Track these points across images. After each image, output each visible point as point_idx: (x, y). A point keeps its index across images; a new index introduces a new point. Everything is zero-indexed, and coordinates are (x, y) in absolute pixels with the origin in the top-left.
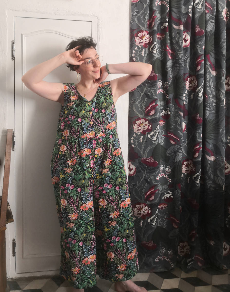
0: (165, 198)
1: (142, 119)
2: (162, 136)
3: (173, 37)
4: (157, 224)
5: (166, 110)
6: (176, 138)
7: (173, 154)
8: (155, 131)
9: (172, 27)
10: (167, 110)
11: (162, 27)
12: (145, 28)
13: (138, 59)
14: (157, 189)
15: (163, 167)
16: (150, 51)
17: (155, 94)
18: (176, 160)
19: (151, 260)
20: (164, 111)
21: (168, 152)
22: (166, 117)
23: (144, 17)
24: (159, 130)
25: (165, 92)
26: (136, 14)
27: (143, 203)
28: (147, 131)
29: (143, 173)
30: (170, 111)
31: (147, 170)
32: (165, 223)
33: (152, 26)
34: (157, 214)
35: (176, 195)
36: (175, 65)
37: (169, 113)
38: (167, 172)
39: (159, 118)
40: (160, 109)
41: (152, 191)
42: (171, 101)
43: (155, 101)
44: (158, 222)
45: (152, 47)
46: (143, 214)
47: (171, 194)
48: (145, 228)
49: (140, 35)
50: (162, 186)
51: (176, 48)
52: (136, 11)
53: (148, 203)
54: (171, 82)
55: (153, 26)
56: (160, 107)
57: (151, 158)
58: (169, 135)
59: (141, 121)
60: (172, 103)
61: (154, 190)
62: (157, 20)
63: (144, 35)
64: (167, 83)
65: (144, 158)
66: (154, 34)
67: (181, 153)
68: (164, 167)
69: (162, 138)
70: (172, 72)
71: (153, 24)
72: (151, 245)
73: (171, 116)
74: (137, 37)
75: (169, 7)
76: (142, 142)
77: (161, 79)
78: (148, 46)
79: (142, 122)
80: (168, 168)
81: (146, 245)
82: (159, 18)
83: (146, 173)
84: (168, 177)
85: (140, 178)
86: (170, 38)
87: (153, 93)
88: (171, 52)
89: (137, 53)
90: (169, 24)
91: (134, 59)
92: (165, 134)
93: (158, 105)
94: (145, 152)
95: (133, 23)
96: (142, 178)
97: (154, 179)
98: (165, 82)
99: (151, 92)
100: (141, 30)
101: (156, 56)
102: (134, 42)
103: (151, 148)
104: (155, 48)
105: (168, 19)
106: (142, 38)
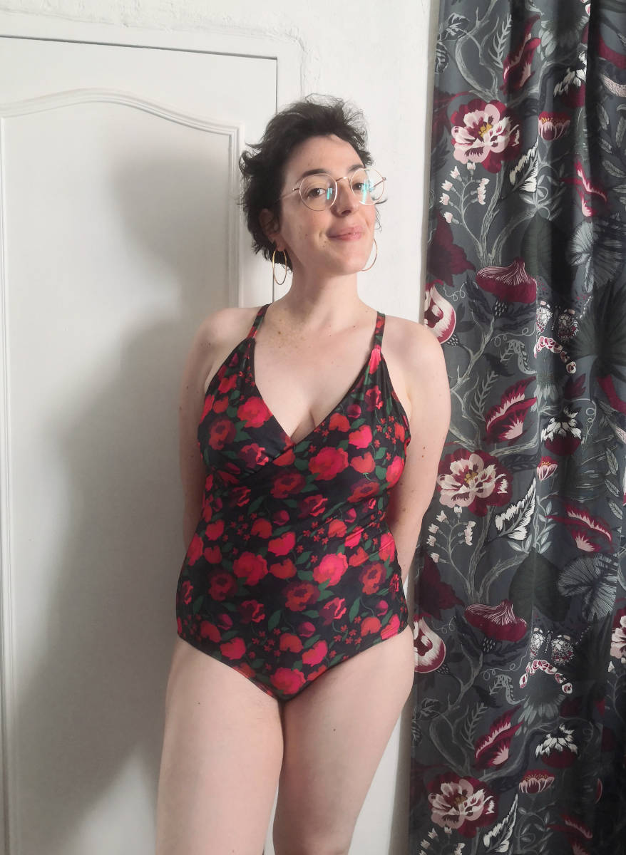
0: (547, 750)
1: (472, 456)
2: (543, 519)
3: (605, 127)
4: (515, 848)
5: (562, 419)
6: (597, 528)
7: (583, 589)
8: (521, 503)
9: (601, 87)
10: (568, 420)
11: (558, 88)
12: (495, 91)
13: (461, 215)
14: (520, 720)
15: (541, 638)
16: (513, 186)
17: (526, 357)
18: (593, 611)
20: (556, 421)
21: (566, 580)
22: (563, 447)
23: (490, 46)
24: (535, 498)
25: (560, 348)
26: (459, 33)
27: (468, 778)
28: (491, 504)
29: (471, 662)
30: (579, 426)
31: (485, 653)
32: (542, 843)
33: (521, 85)
34: (514, 811)
35: (589, 741)
36: (608, 243)
37: (577, 432)
38: (558, 658)
39: (537, 451)
40: (543, 417)
41: (501, 730)
42: (586, 384)
43: (524, 384)
44: (518, 838)
45: (518, 168)
46: (465, 820)
47: (569, 739)
49: (469, 121)
50: (536, 707)
51: (613, 174)
52: (457, 20)
53: (485, 776)
54: (587, 311)
55: (527, 81)
56: (540, 407)
57: (503, 609)
58: (573, 515)
59: (469, 463)
60: (587, 391)
61: (508, 727)
62: (542, 58)
63: (486, 120)
64: (570, 315)
65: (477, 606)
66: (528, 114)
67: (612, 584)
68: (544, 634)
69: (542, 525)
70: (593, 271)
71: (524, 73)
73: (583, 442)
74: (460, 129)
75: (589, 5)
76: (471, 544)
77: (547, 297)
78: (502, 162)
79: (471, 468)
80: (562, 643)
82: (550, 51)
83: (481, 665)
84: (561, 675)
85: (459, 683)
86: (588, 132)
87: (516, 352)
88: (591, 188)
89: (459, 190)
90: (588, 75)
91: (448, 216)
92: (556, 513)
93: (533, 400)
94: (483, 582)
95: (446, 67)
96: (466, 681)
97: (512, 687)
98: (566, 311)
99: (510, 349)
100: (475, 100)
101: (533, 206)
102: (447, 149)
103: (504, 569)
104: (533, 170)
105: (584, 55)
106: (480, 133)
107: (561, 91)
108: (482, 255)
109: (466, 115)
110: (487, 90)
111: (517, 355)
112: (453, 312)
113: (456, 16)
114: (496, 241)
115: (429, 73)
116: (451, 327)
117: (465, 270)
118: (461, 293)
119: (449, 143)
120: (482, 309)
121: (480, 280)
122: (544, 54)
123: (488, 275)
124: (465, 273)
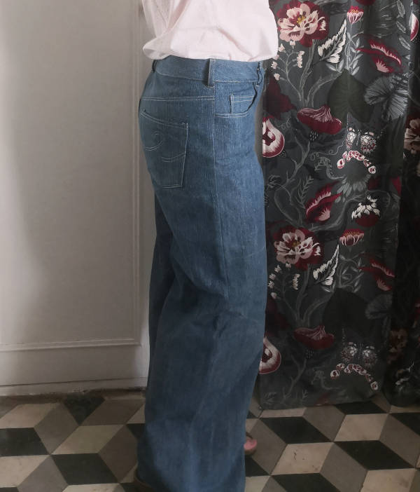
0: (359, 214)
1: (302, 5)
2: (354, 51)
4: (337, 283)
6: (391, 55)
7: (382, 99)
8: (335, 37)
14: (339, 191)
15: (354, 135)
18: (389, 114)
19: (319, 374)
21: (370, 93)
24: (346, 34)
27: (301, 229)
28: (315, 38)
29: (302, 148)
31: (311, 142)
32: (356, 280)
34: (335, 256)
35: (387, 206)
38: (365, 148)
39: (347, 1)
41: (324, 196)
44: (340, 276)
46: (300, 258)
47: (374, 205)
48: (304, 294)
50: (351, 184)
53: (313, 228)
57: (324, 111)
58: (374, 47)
59: (300, 10)
61: (329, 194)
65: (306, 110)
67: (403, 96)
68: (356, 133)
69: (353, 55)
72: (321, 337)
76: (301, 67)
79: (301, 13)
80: (368, 138)
81: (307, 335)
83: (309, 149)
84: (368, 160)
85: (294, 163)
92: (363, 47)
94: (310, 92)
96: (299, 161)
97: (331, 166)
103: (324, 83)
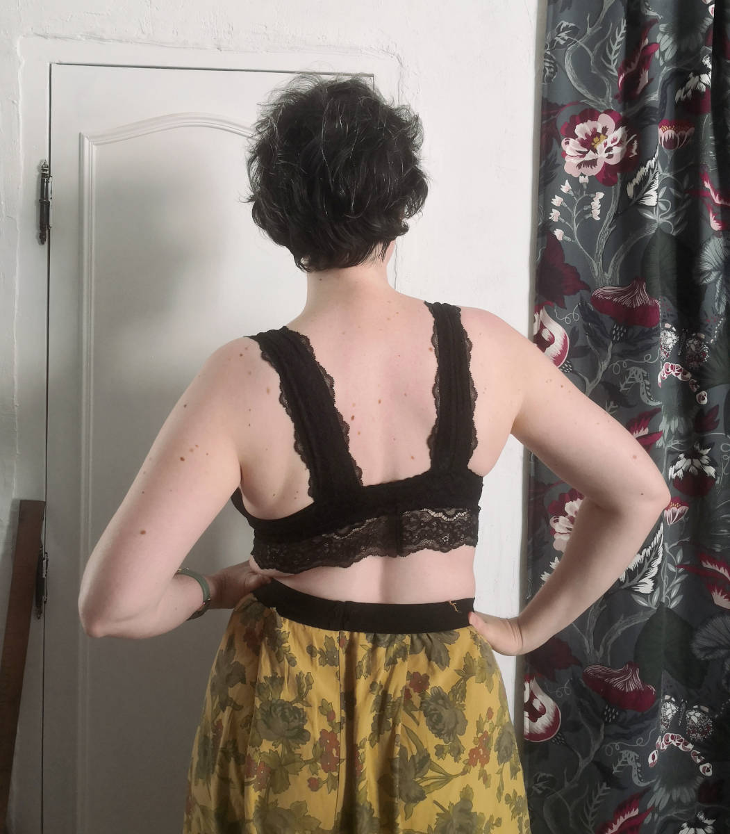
2: (672, 569)
5: (692, 455)
7: (723, 652)
8: (647, 551)
10: (699, 456)
11: (679, 95)
12: (609, 100)
13: (572, 232)
14: (649, 805)
15: (674, 708)
16: (631, 200)
17: (648, 386)
20: (685, 457)
21: (701, 641)
22: (696, 487)
23: (603, 54)
24: (663, 545)
25: (689, 375)
26: (568, 41)
29: (591, 733)
30: (712, 463)
31: (607, 723)
33: (639, 92)
37: (711, 471)
38: (694, 732)
40: (670, 452)
41: (627, 816)
42: (720, 416)
43: (648, 416)
45: (636, 181)
47: (709, 830)
49: (581, 132)
50: (668, 790)
52: (566, 28)
54: (719, 334)
55: (644, 89)
56: (666, 443)
57: (627, 673)
58: (709, 566)
60: (721, 425)
61: (635, 813)
62: (661, 63)
63: (599, 130)
64: (699, 338)
65: (597, 668)
66: (648, 123)
68: (677, 703)
69: (672, 576)
70: (725, 290)
71: (641, 80)
73: (717, 482)
74: (572, 140)
75: (713, 6)
77: (672, 319)
78: (618, 174)
80: (698, 714)
82: (669, 56)
83: (603, 737)
84: (698, 753)
85: (577, 756)
86: (715, 140)
87: (638, 380)
88: (720, 200)
89: (572, 206)
90: (714, 79)
91: (559, 233)
92: (688, 563)
93: (660, 434)
94: (603, 640)
95: (555, 77)
96: (585, 755)
97: (640, 766)
98: (694, 335)
99: (630, 377)
100: (586, 110)
101: (655, 221)
102: (557, 162)
103: (628, 626)
104: (653, 183)
105: (709, 58)
106: (593, 144)
107: (683, 98)
108: (597, 274)
109: (577, 126)
110: (601, 99)
111: (638, 385)
112: (566, 337)
113: (565, 24)
114: (613, 260)
115: (537, 84)
116: (563, 352)
117: (578, 291)
118: (574, 315)
119: (559, 156)
120: (599, 334)
121: (595, 300)
122: (663, 59)
123: (604, 296)
124: (578, 294)
